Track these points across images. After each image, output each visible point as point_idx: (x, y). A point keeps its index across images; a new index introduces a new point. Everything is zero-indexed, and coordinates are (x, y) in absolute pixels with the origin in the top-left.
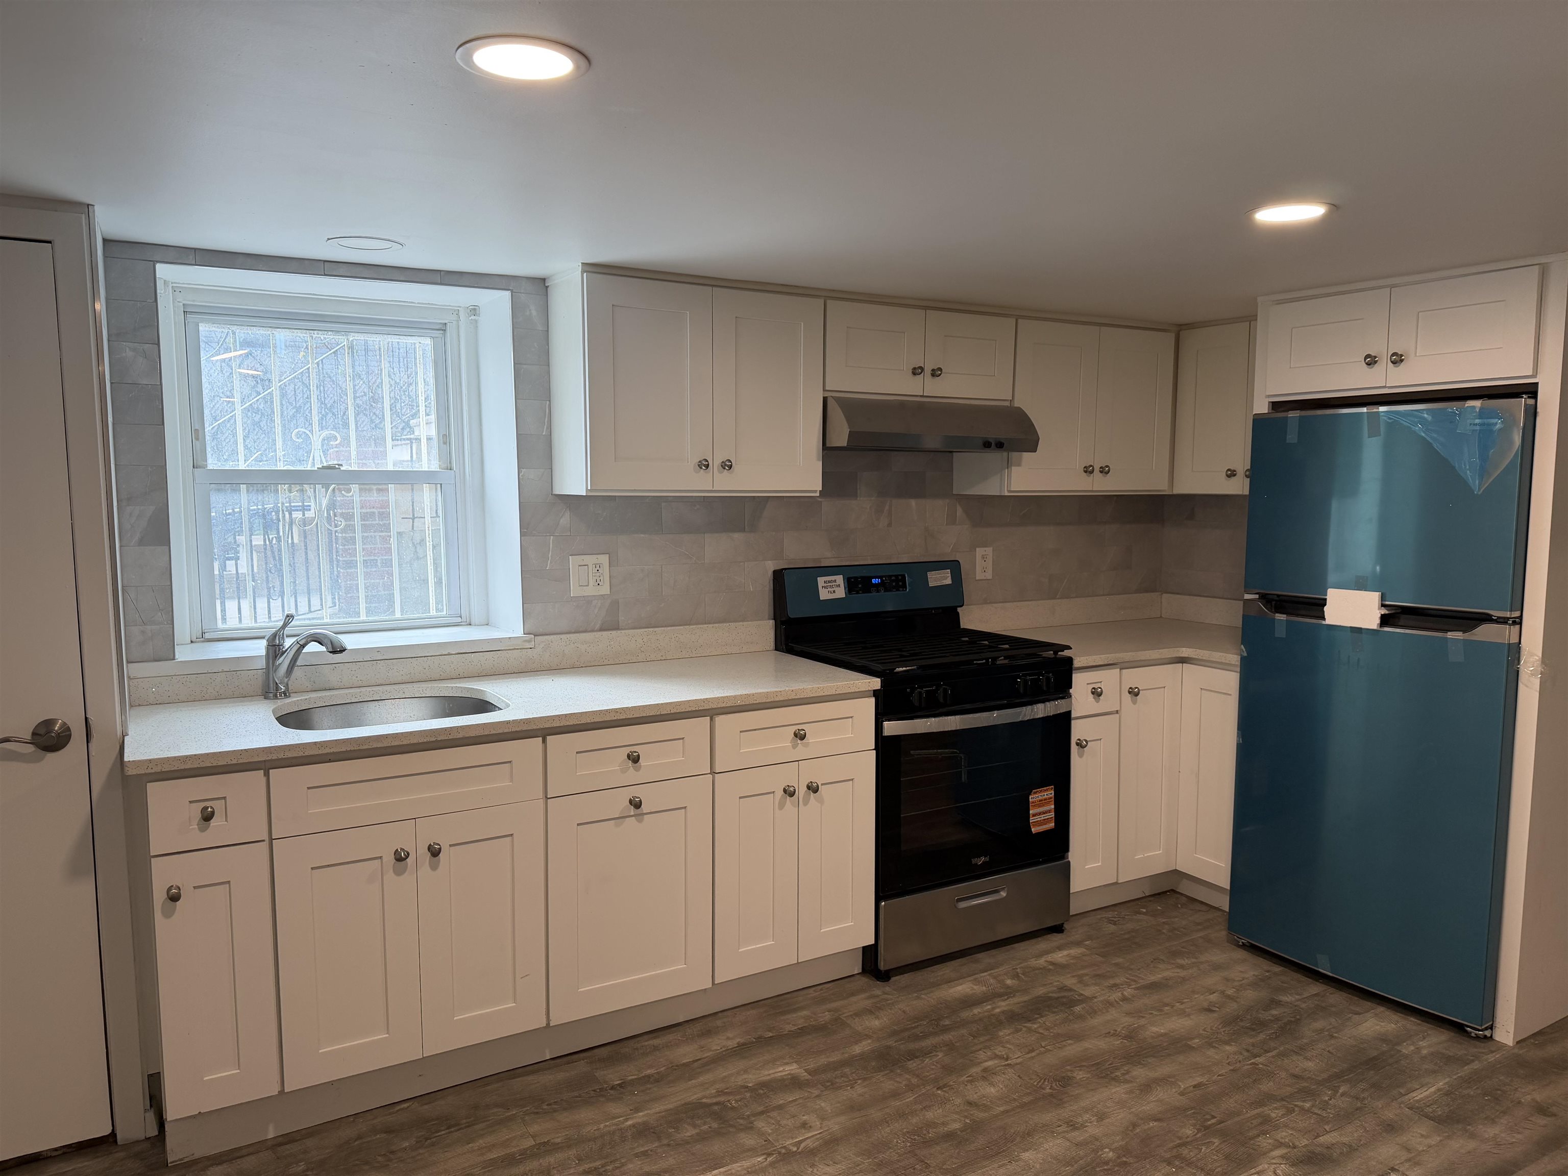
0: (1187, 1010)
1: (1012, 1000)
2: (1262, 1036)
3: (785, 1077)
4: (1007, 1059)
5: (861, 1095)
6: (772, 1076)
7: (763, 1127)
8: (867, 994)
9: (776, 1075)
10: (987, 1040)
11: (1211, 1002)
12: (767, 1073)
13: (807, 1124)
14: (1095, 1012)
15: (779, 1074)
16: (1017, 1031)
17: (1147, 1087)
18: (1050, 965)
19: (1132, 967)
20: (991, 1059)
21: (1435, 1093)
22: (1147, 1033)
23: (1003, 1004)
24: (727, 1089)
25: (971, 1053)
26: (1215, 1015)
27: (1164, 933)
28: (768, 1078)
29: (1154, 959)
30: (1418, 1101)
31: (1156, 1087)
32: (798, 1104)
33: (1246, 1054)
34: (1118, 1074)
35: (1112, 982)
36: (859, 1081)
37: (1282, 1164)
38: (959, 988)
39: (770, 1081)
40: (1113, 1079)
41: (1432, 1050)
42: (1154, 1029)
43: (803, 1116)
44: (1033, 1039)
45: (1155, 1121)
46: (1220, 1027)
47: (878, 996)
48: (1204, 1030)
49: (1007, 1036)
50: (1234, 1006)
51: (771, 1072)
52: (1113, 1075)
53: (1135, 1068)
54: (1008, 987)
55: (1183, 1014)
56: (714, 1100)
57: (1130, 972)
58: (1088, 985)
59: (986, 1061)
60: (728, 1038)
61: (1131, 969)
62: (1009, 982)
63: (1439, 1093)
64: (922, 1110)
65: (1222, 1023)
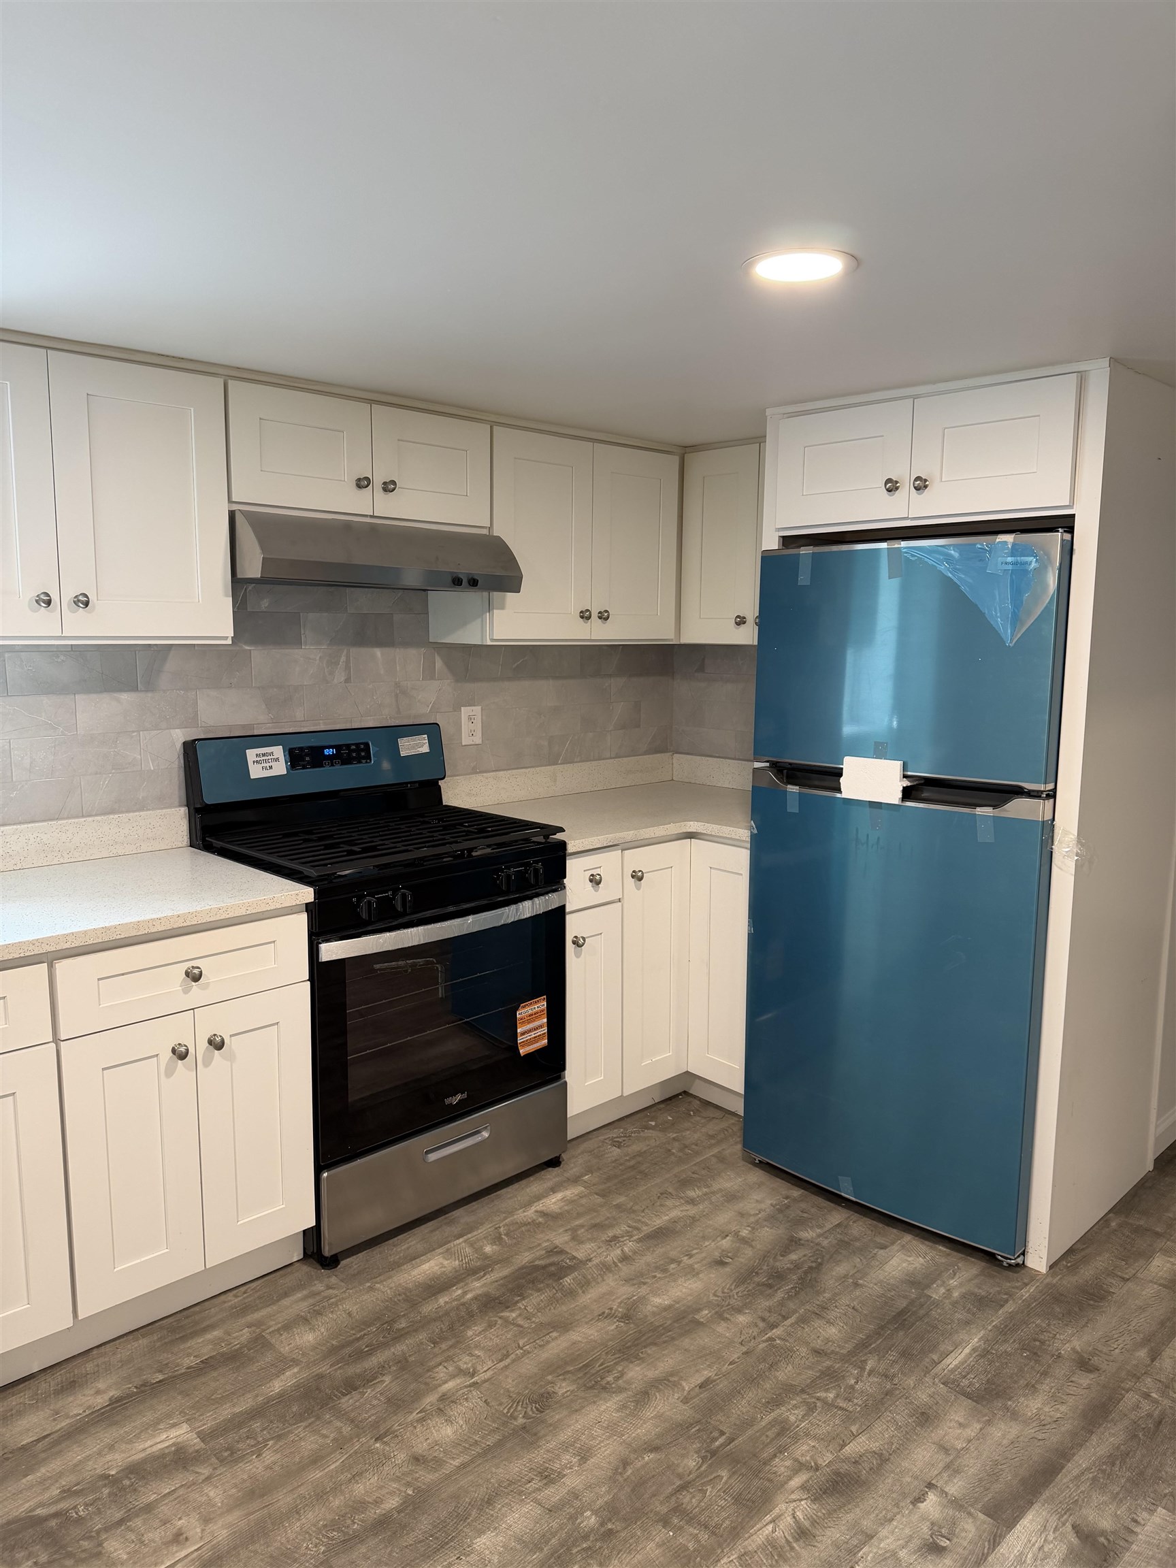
0: (696, 1266)
1: (489, 1278)
2: (780, 1295)
3: (167, 1451)
4: (473, 1376)
5: (268, 1468)
6: (149, 1451)
7: (116, 1550)
8: (305, 1292)
9: (155, 1449)
10: (451, 1347)
11: (723, 1251)
12: (142, 1447)
13: (182, 1534)
14: (588, 1283)
15: (160, 1446)
16: (491, 1325)
17: (643, 1396)
18: (541, 1217)
19: (636, 1208)
20: (453, 1377)
21: (970, 1354)
22: (649, 1307)
23: (477, 1284)
24: (78, 1484)
25: (428, 1371)
26: (728, 1269)
27: (673, 1154)
28: (142, 1455)
29: (662, 1194)
30: (953, 1371)
31: (655, 1394)
32: (176, 1499)
33: (761, 1325)
34: (610, 1379)
35: (610, 1234)
36: (271, 1443)
37: (802, 1500)
38: (426, 1266)
39: (144, 1461)
40: (604, 1388)
41: (963, 1290)
42: (657, 1301)
43: (180, 1519)
44: (509, 1336)
45: (651, 1451)
46: (733, 1287)
47: (319, 1293)
48: (715, 1295)
49: (477, 1335)
50: (749, 1252)
51: (149, 1443)
52: (604, 1382)
53: (631, 1366)
54: (486, 1257)
55: (692, 1272)
56: (53, 1509)
57: (633, 1216)
58: (582, 1242)
59: (446, 1382)
60: (98, 1392)
61: (634, 1212)
62: (488, 1249)
63: (974, 1355)
64: (350, 1481)
65: (735, 1280)
